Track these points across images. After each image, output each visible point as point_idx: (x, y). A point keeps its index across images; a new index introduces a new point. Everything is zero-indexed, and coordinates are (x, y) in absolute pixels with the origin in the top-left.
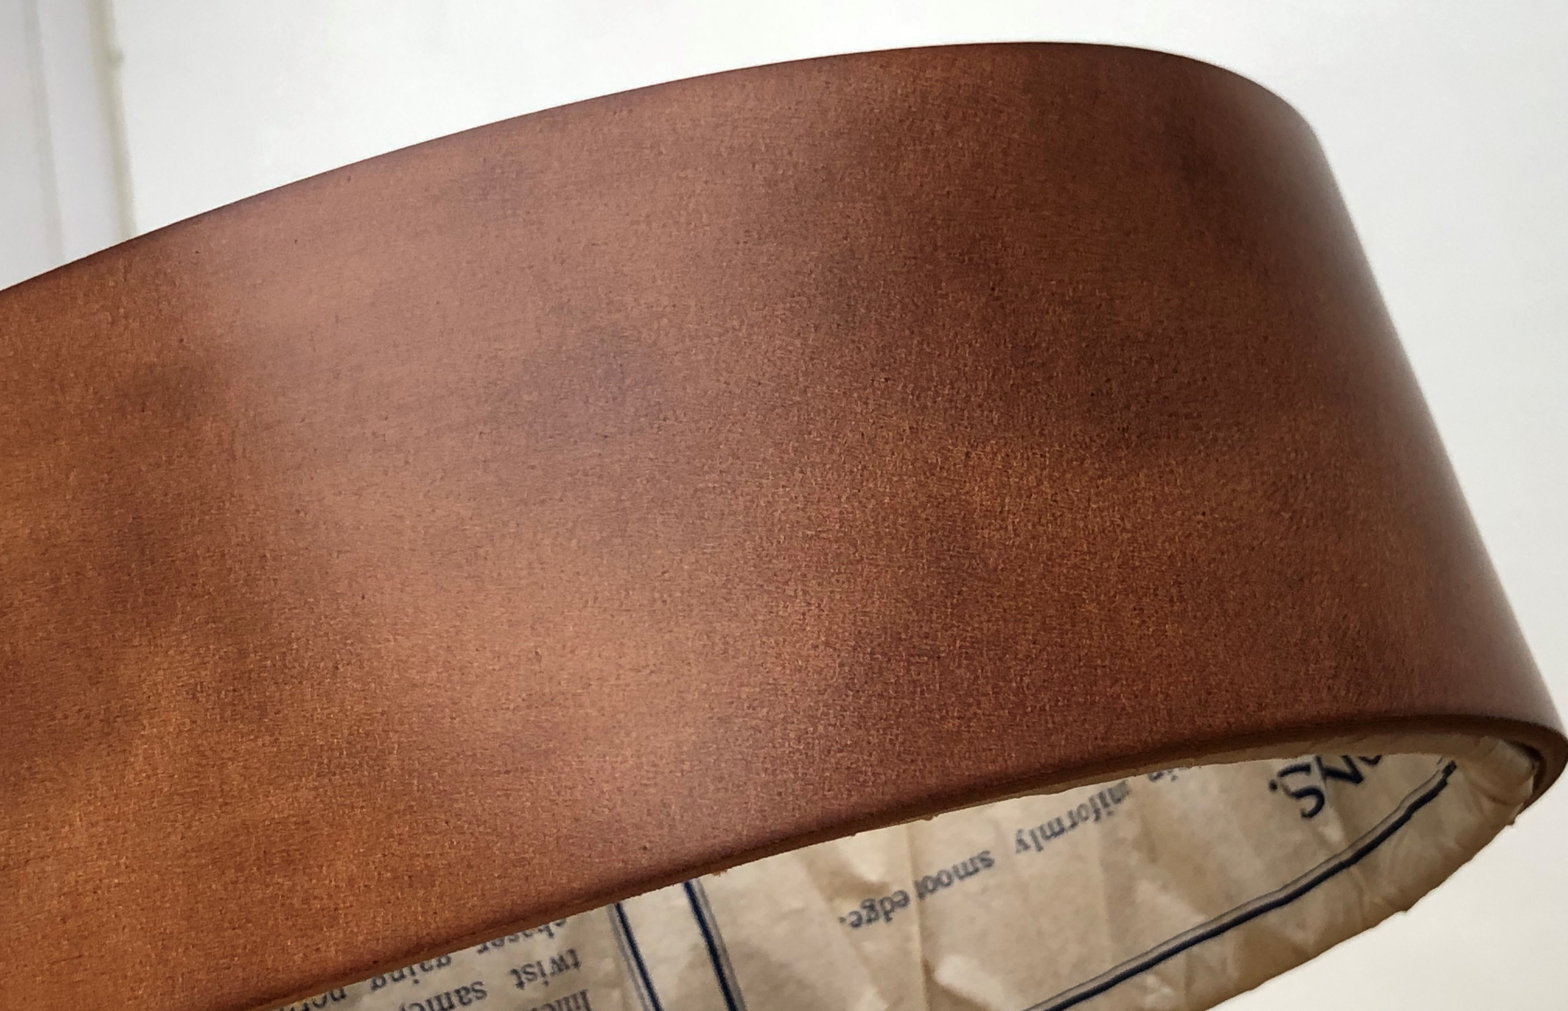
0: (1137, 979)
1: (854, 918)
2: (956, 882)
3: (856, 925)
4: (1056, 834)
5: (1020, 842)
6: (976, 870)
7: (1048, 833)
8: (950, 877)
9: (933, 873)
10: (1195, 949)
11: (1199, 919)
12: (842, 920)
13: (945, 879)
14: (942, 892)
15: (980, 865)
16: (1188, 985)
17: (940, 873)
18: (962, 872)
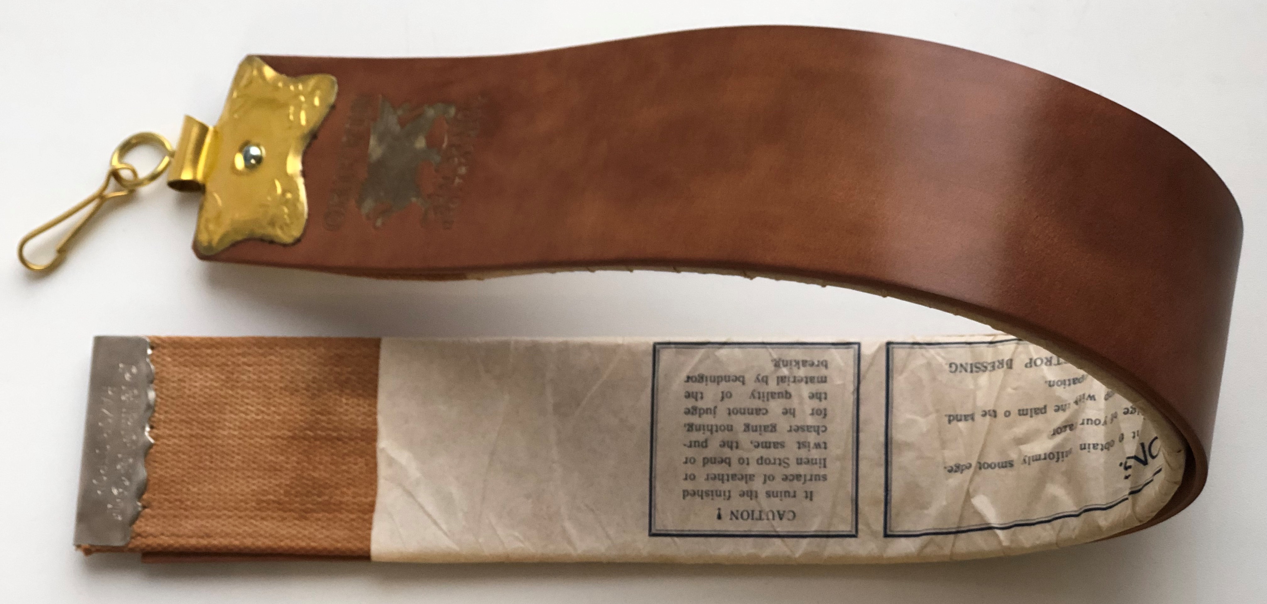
0: (1043, 525)
1: (950, 468)
2: (997, 468)
3: (950, 471)
4: (1037, 460)
5: (1024, 460)
6: (1006, 467)
7: (1035, 459)
8: (995, 465)
9: (989, 462)
10: (1066, 519)
11: (1075, 509)
12: (945, 468)
13: (993, 466)
14: (990, 470)
15: (1008, 465)
16: (1060, 531)
17: (992, 463)
18: (1001, 465)
